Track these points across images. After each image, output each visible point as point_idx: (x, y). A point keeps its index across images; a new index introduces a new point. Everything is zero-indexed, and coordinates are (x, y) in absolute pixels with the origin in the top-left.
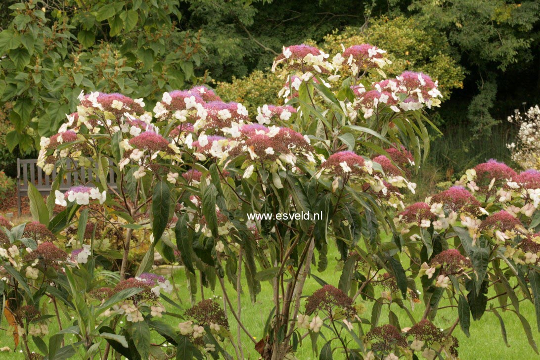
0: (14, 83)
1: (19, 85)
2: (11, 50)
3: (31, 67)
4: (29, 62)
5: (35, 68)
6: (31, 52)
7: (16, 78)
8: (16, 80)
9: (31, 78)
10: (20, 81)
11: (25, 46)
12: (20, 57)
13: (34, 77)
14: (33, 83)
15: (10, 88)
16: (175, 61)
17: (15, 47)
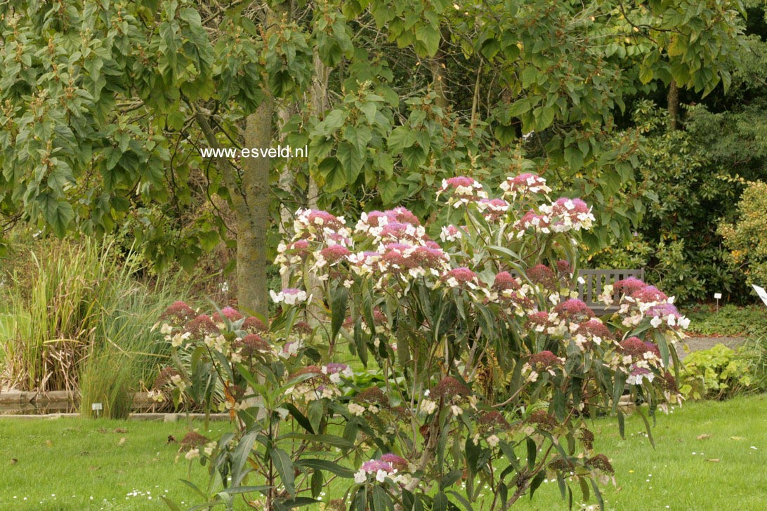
0: (407, 184)
1: (411, 186)
2: (405, 149)
3: (425, 168)
4: (424, 162)
5: (429, 168)
6: (427, 151)
7: (408, 178)
8: (409, 181)
9: (424, 179)
10: (414, 182)
11: (420, 143)
12: (415, 156)
13: (427, 177)
14: (425, 185)
15: (401, 189)
16: (610, 163)
17: (409, 145)
